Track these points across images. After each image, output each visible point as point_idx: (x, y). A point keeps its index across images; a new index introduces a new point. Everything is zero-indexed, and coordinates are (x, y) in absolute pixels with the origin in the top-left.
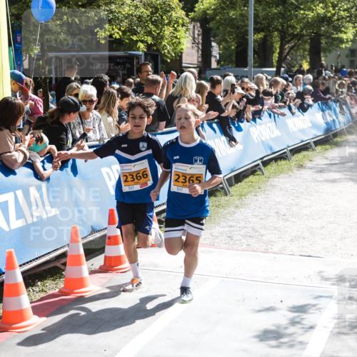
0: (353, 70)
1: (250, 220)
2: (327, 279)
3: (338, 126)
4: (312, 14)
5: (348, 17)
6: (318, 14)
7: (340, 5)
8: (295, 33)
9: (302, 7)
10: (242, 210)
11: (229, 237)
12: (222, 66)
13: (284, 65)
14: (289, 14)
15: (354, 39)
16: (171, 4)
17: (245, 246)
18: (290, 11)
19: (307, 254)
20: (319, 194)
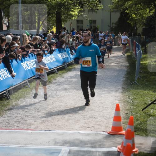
1: (20, 113)
3: (70, 61)
4: (54, 2)
5: (73, 3)
11: (7, 123)
15: (78, 15)
17: (16, 127)
19: (49, 130)
20: (58, 97)
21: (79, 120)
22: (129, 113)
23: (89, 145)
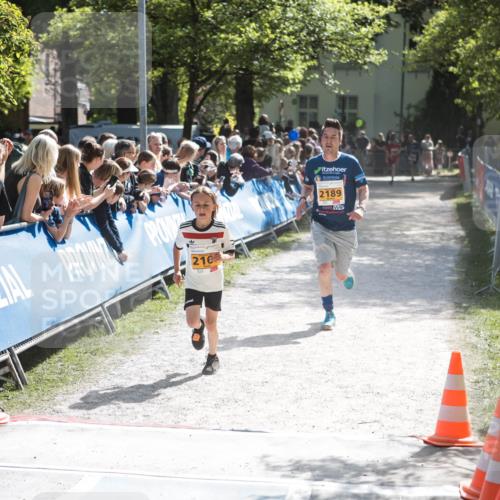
0: (305, 129)
1: (148, 374)
2: (275, 468)
3: (284, 218)
4: (240, 39)
5: (296, 44)
6: (249, 39)
7: (282, 26)
8: (213, 69)
9: (223, 27)
10: (133, 357)
12: (95, 121)
13: (195, 120)
14: (202, 38)
15: (305, 79)
16: (10, 19)
17: (141, 418)
18: (204, 34)
19: (243, 428)
20: (259, 327)
21: (331, 401)
22: (483, 381)
23: (372, 478)
